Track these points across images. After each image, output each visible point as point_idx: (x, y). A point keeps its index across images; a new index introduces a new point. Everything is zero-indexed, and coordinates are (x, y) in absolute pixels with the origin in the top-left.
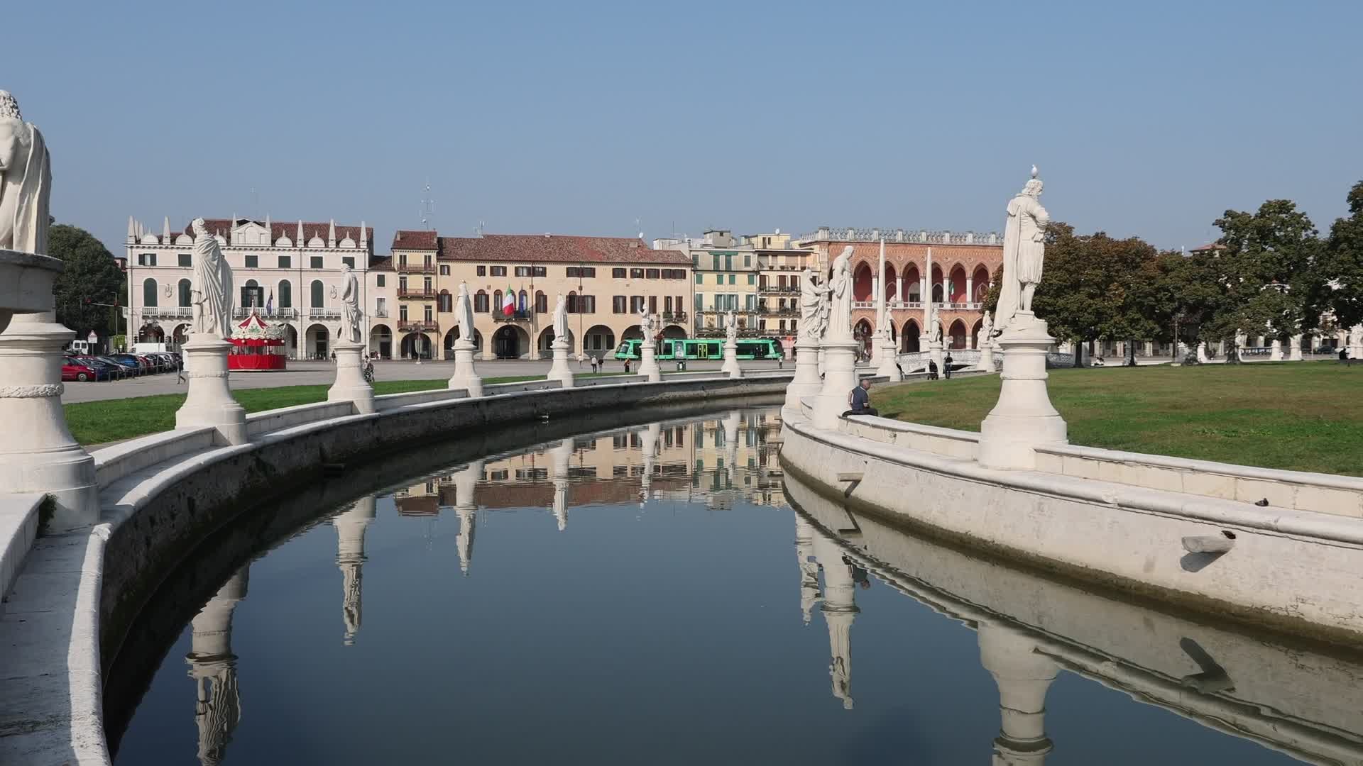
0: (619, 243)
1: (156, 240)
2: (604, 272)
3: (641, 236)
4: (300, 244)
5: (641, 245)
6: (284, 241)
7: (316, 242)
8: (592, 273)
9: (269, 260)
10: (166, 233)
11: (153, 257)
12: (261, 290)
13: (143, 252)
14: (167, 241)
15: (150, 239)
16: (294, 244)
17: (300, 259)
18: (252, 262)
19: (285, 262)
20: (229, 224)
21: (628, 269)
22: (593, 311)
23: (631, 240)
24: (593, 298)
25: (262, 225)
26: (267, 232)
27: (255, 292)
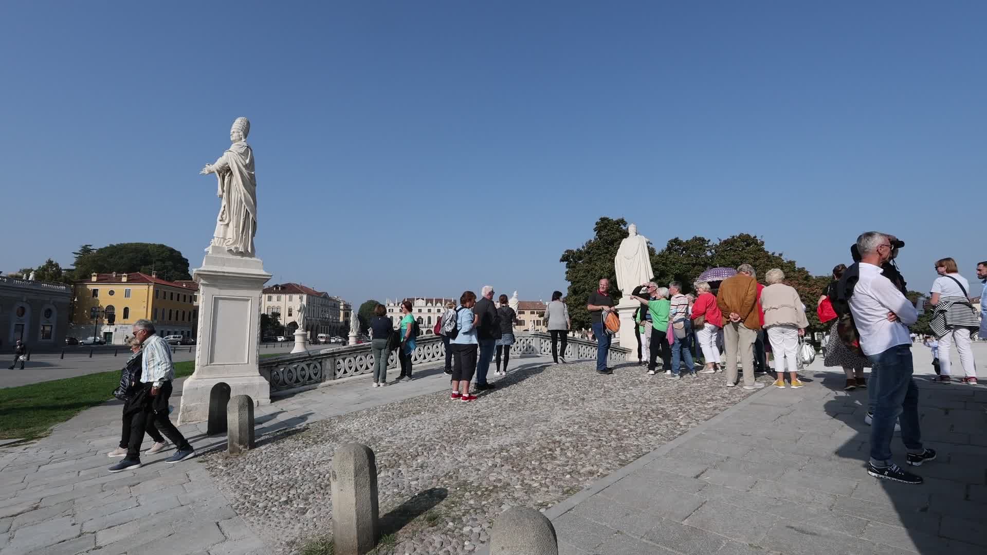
0: (534, 303)
1: (393, 305)
2: (527, 312)
3: (541, 300)
4: (434, 305)
5: (541, 303)
6: (429, 304)
7: (439, 304)
8: (523, 313)
9: (425, 310)
10: (396, 303)
11: (393, 310)
12: (422, 319)
13: (390, 308)
14: (396, 305)
15: (392, 304)
16: (432, 305)
17: (434, 310)
18: (420, 311)
19: (429, 311)
20: (414, 299)
21: (535, 311)
22: (524, 325)
23: (537, 302)
24: (524, 321)
25: (423, 299)
26: (424, 302)
27: (421, 320)
